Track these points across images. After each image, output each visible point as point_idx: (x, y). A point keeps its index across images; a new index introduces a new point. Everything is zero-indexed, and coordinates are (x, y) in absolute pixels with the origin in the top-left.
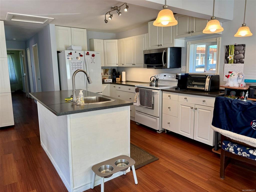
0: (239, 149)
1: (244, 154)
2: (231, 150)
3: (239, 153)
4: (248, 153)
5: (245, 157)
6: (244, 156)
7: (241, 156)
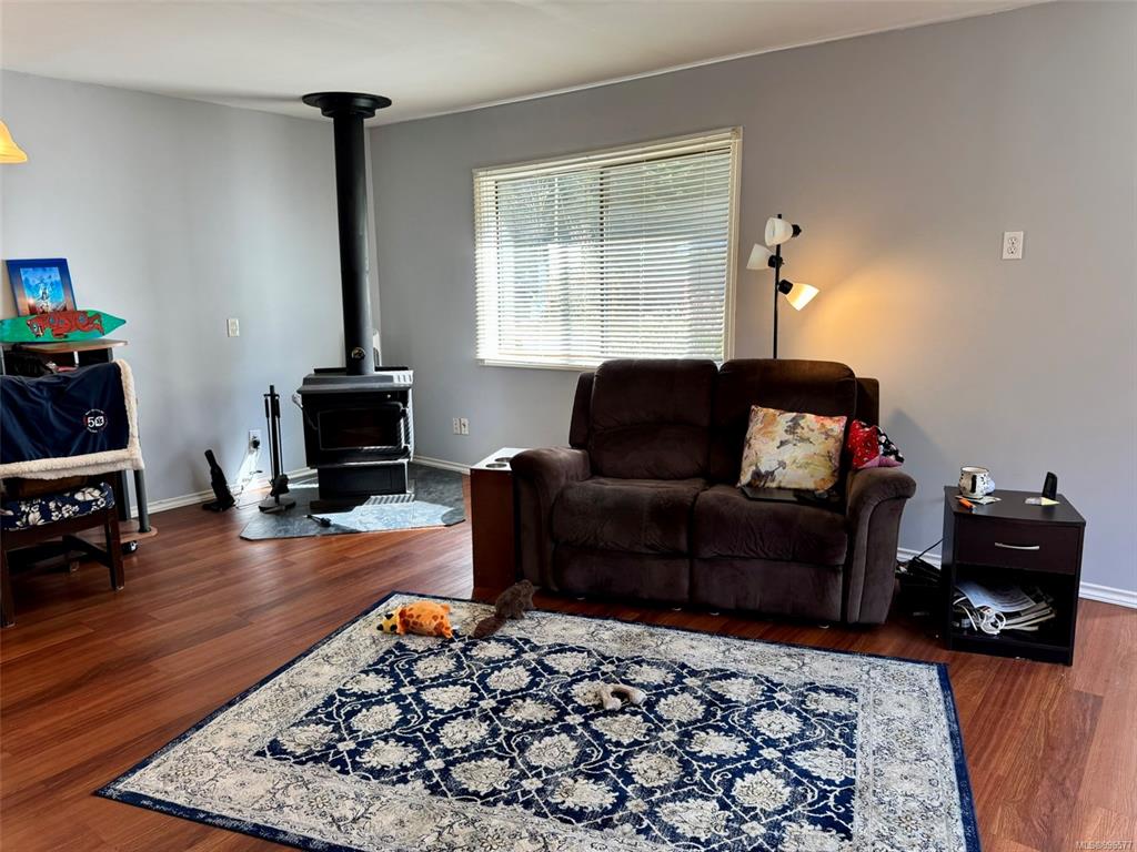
0: (52, 505)
1: (68, 511)
2: (35, 517)
3: (55, 517)
4: (75, 502)
5: (69, 517)
6: (66, 515)
7: (63, 521)
